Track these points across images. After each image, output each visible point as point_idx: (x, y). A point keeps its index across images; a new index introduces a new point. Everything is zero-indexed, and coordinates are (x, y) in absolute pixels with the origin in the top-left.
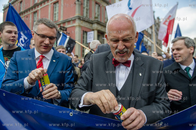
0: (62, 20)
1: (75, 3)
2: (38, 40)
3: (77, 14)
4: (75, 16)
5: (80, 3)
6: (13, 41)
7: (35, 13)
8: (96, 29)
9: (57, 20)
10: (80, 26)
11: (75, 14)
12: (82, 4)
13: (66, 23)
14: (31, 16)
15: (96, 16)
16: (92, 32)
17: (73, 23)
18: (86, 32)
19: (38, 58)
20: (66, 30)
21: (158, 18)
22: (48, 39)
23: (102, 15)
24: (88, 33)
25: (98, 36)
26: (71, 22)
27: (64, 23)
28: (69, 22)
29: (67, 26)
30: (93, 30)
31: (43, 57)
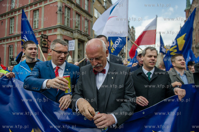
0: (42, 27)
1: (57, 13)
2: (56, 55)
3: (59, 23)
4: (57, 25)
5: (61, 13)
6: (34, 55)
7: (11, 18)
8: (77, 38)
9: (37, 27)
10: (61, 35)
11: (56, 23)
12: (63, 14)
13: (47, 32)
14: (7, 21)
15: (77, 25)
16: (74, 41)
17: (54, 32)
18: (67, 41)
19: (54, 69)
20: (47, 38)
21: (133, 27)
22: (63, 54)
23: (82, 25)
24: (69, 41)
25: (79, 44)
26: (53, 30)
27: (45, 31)
28: (50, 30)
29: (48, 34)
30: (74, 39)
31: (59, 68)
